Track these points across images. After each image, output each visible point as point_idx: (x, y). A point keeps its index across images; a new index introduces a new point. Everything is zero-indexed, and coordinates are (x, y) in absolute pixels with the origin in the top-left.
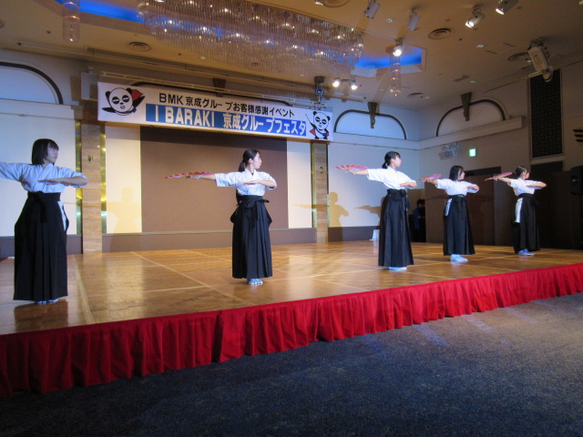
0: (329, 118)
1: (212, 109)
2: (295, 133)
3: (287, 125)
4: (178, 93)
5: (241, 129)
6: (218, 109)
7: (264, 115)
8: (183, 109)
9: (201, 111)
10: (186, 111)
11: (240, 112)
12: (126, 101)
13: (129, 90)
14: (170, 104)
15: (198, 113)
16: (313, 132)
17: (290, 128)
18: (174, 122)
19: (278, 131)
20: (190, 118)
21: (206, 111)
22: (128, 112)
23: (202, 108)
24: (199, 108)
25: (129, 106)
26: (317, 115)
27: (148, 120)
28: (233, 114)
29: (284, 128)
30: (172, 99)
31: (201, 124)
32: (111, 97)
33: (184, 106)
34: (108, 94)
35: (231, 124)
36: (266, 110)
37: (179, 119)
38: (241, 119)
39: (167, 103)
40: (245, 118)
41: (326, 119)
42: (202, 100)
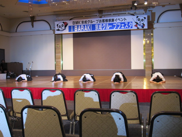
0: (145, 18)
1: (91, 24)
2: (127, 28)
3: (123, 25)
4: (79, 20)
5: (102, 29)
6: (93, 23)
7: (112, 22)
8: (80, 26)
9: (87, 25)
10: (82, 26)
11: (102, 23)
12: (63, 26)
13: (63, 23)
14: (76, 25)
15: (86, 26)
16: (136, 26)
17: (124, 26)
18: (77, 31)
19: (118, 28)
20: (83, 28)
21: (89, 25)
22: (63, 30)
23: (87, 24)
24: (86, 24)
25: (63, 28)
26: (138, 18)
27: (69, 31)
28: (99, 24)
29: (121, 26)
30: (77, 23)
31: (87, 30)
32: (58, 26)
33: (81, 24)
34: (57, 25)
35: (98, 28)
36: (113, 20)
37: (79, 29)
38: (102, 26)
39: (75, 25)
40: (104, 25)
41: (144, 19)
42: (87, 21)
